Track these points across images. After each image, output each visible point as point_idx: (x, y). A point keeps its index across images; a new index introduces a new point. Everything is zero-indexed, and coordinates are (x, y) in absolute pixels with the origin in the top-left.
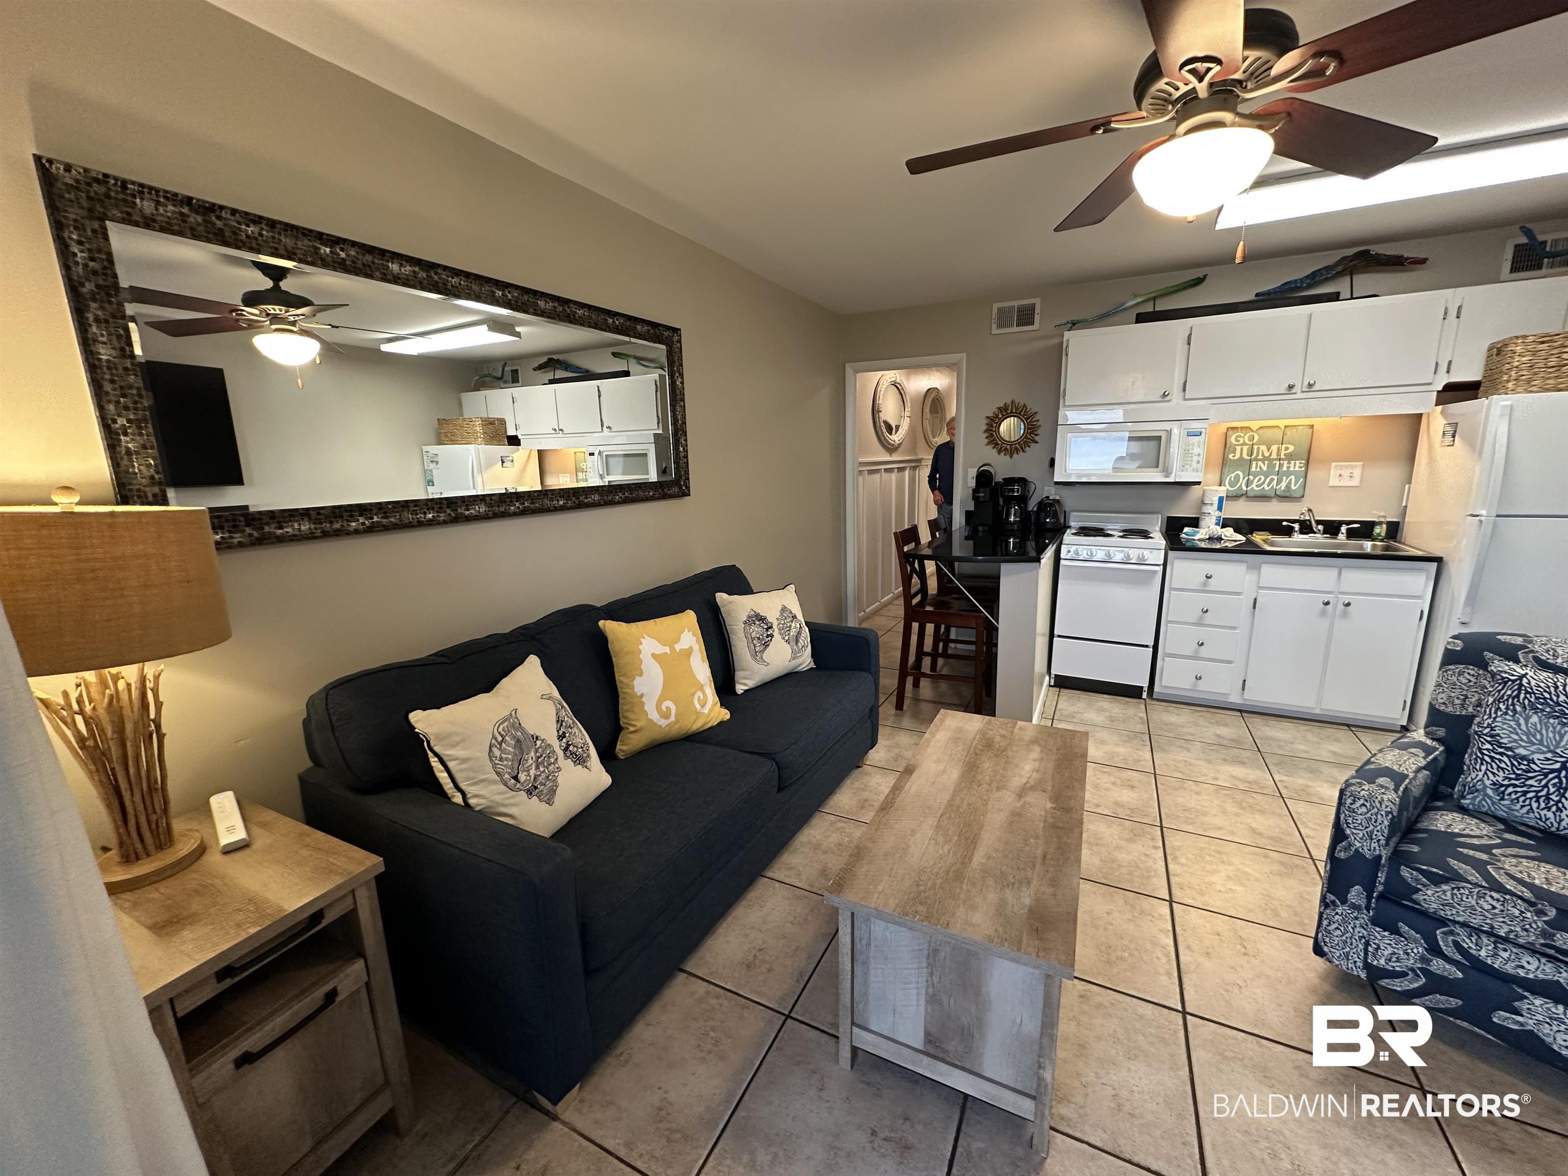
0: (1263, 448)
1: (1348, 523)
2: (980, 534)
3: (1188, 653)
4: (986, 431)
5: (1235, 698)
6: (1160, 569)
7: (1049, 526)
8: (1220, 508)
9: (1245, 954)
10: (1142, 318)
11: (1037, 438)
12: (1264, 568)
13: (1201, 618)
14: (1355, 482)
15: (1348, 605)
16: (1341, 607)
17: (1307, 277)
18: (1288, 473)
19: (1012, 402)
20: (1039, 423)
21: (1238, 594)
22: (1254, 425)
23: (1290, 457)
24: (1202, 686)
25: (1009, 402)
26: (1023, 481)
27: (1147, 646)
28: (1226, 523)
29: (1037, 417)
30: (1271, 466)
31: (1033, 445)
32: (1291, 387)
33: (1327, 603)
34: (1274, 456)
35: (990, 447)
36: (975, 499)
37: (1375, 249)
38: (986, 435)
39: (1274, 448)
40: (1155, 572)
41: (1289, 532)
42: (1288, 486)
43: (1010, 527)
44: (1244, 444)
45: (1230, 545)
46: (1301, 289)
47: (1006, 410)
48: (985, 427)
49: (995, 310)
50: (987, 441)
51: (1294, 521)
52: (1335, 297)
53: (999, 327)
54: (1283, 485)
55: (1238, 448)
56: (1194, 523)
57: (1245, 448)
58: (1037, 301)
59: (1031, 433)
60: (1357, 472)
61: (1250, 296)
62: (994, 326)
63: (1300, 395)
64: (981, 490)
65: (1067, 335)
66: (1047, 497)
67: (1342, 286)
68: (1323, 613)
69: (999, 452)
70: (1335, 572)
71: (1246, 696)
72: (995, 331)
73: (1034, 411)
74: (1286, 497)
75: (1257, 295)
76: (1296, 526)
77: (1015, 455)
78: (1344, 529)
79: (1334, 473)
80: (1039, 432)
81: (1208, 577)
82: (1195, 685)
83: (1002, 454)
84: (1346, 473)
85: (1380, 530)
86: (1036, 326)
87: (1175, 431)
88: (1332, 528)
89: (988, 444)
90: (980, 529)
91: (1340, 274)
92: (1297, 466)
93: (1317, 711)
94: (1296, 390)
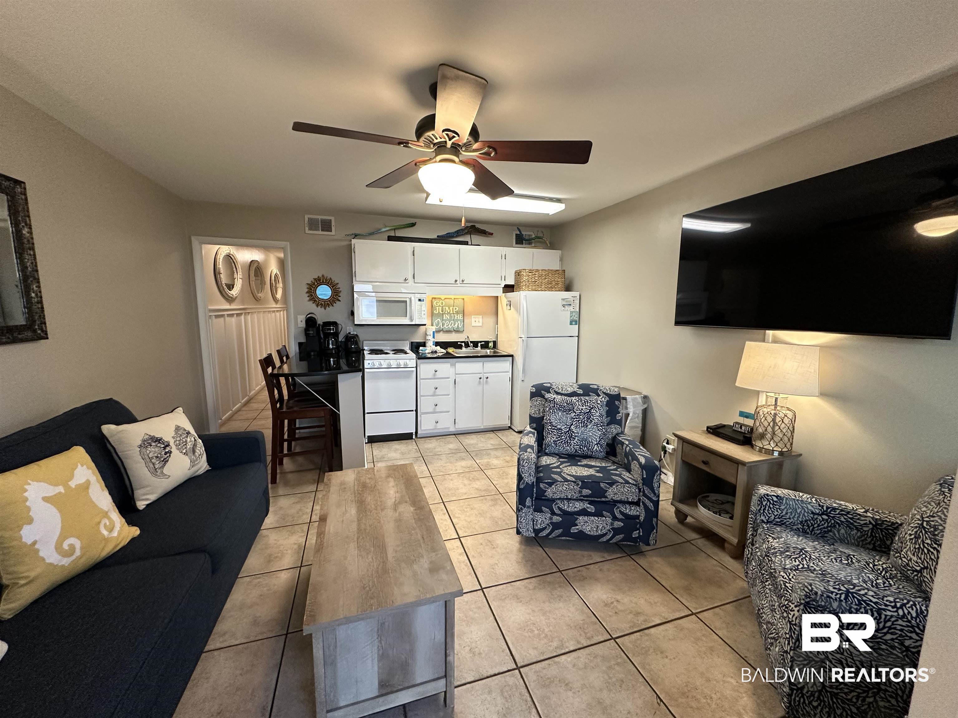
0: (447, 308)
1: (481, 342)
2: (312, 357)
3: (431, 410)
4: (307, 293)
5: (452, 429)
6: (415, 369)
7: (354, 350)
8: (434, 337)
9: (494, 548)
10: (390, 239)
11: (339, 298)
12: (458, 365)
13: (435, 392)
14: (481, 324)
15: (487, 378)
16: (485, 379)
17: (455, 232)
18: (457, 320)
19: (323, 276)
20: (340, 290)
21: (448, 378)
22: (443, 297)
23: (457, 313)
24: (439, 426)
25: (320, 276)
26: (335, 324)
27: (412, 411)
28: (437, 344)
29: (339, 286)
30: (451, 317)
31: (337, 302)
32: (456, 281)
33: (481, 378)
34: (451, 312)
35: (311, 302)
36: (307, 335)
37: (477, 226)
38: (308, 295)
39: (451, 308)
40: (413, 371)
41: (460, 347)
42: (458, 326)
43: (329, 352)
44: (439, 306)
45: (440, 354)
46: (453, 237)
47: (319, 280)
48: (307, 290)
49: (306, 219)
50: (308, 298)
51: (462, 342)
52: (466, 243)
53: (310, 229)
54: (456, 325)
55: (437, 308)
56: (424, 344)
57: (440, 308)
58: (332, 219)
59: (336, 295)
60: (481, 320)
61: (434, 236)
62: (307, 229)
63: (459, 285)
64: (311, 329)
65: (354, 241)
66: (350, 333)
67: (467, 238)
68: (480, 382)
69: (317, 306)
70: (481, 364)
71: (456, 427)
72: (307, 231)
73: (336, 282)
74: (457, 331)
75: (438, 236)
76: (463, 344)
77: (327, 308)
78: (479, 344)
79: (473, 320)
80: (340, 295)
81: (436, 371)
82: (436, 426)
83: (319, 307)
84: (477, 320)
85: (491, 345)
86: (333, 233)
87: (413, 298)
88: (475, 344)
89: (310, 300)
90: (312, 353)
91: (466, 233)
92: (460, 317)
93: (482, 427)
94: (458, 282)
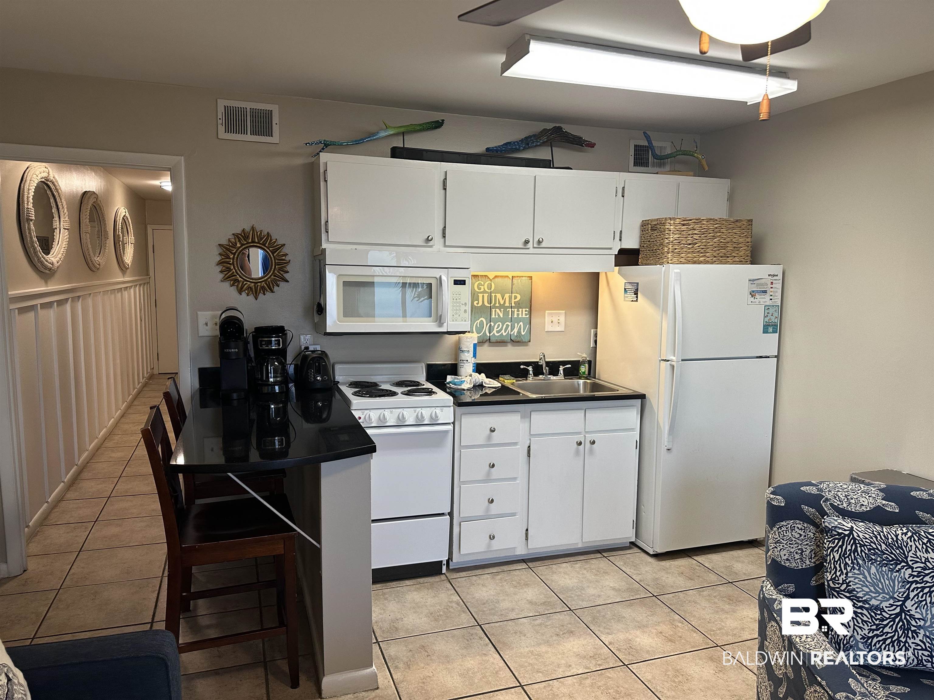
0: (499, 296)
1: (564, 363)
2: (235, 403)
3: (481, 513)
4: (219, 263)
5: (521, 551)
6: (450, 427)
7: (318, 386)
8: (475, 356)
10: (396, 153)
11: (286, 276)
12: (534, 416)
13: (489, 474)
14: (561, 328)
15: (594, 442)
16: (588, 445)
17: (522, 140)
18: (518, 320)
19: (253, 228)
20: (287, 258)
21: (515, 444)
22: (491, 275)
23: (519, 305)
24: (496, 545)
25: (248, 229)
26: (280, 331)
27: (443, 514)
28: (480, 368)
29: (285, 250)
30: (506, 313)
31: (282, 284)
32: (526, 242)
33: (580, 444)
34: (507, 304)
35: (227, 284)
36: (224, 356)
37: (567, 128)
38: (219, 268)
39: (507, 296)
40: (447, 432)
41: (524, 374)
42: (519, 332)
43: (270, 390)
44: (484, 292)
45: (489, 391)
46: (517, 150)
47: (246, 237)
48: (218, 258)
49: (220, 108)
50: (222, 276)
51: (528, 364)
52: (547, 164)
53: (227, 131)
54: (516, 330)
55: (481, 295)
56: (454, 369)
57: (486, 296)
58: (275, 109)
59: (279, 269)
60: (562, 319)
61: (478, 148)
62: (222, 129)
63: (532, 250)
64: (233, 344)
65: (324, 157)
66: (307, 348)
67: (543, 154)
68: (577, 453)
69: (240, 291)
70: (581, 414)
71: (529, 547)
72: (222, 134)
73: (280, 242)
74: (517, 342)
75: (488, 149)
76: (530, 368)
77: (261, 295)
78: (561, 368)
79: (547, 319)
80: (288, 268)
81: (492, 431)
82: (489, 546)
83: (244, 294)
84: (555, 319)
85: (584, 369)
86: (275, 138)
87: (444, 278)
88: (553, 368)
89: (224, 280)
90: (235, 396)
91: (544, 144)
92: (523, 313)
93: (580, 546)
94: (530, 245)
